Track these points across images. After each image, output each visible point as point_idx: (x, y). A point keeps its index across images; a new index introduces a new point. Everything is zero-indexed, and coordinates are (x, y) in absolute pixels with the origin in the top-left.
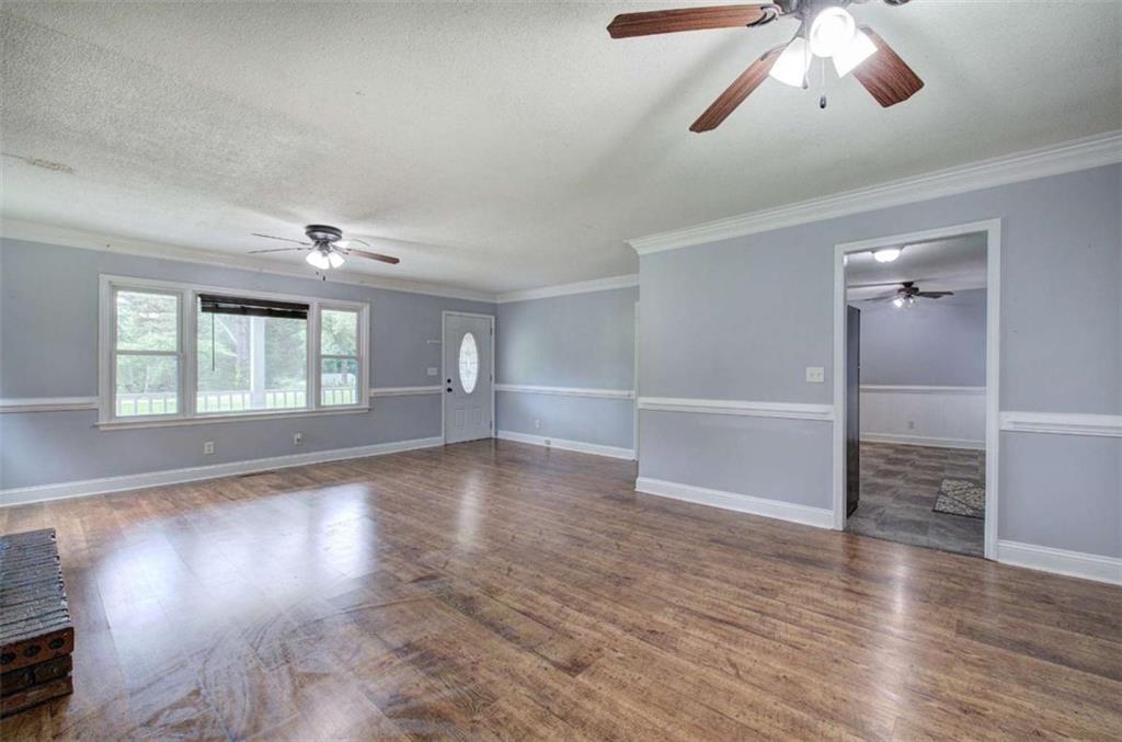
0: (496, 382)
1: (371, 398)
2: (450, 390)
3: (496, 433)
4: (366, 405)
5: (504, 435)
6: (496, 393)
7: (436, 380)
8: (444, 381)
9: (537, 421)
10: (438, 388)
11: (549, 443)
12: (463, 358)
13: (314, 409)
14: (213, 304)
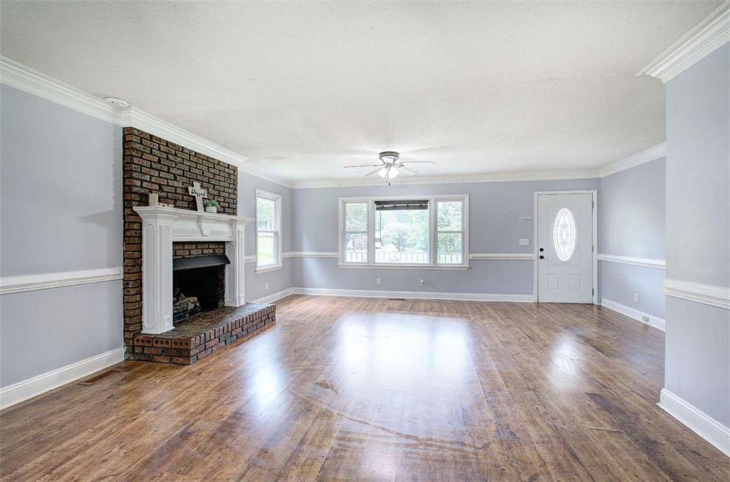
0: (599, 251)
1: (470, 260)
2: (542, 257)
3: (600, 300)
4: (467, 265)
5: (606, 303)
6: (599, 262)
7: (529, 249)
8: (536, 249)
9: (636, 294)
10: (530, 255)
11: (647, 320)
12: (557, 230)
13: (432, 265)
14: (381, 205)
